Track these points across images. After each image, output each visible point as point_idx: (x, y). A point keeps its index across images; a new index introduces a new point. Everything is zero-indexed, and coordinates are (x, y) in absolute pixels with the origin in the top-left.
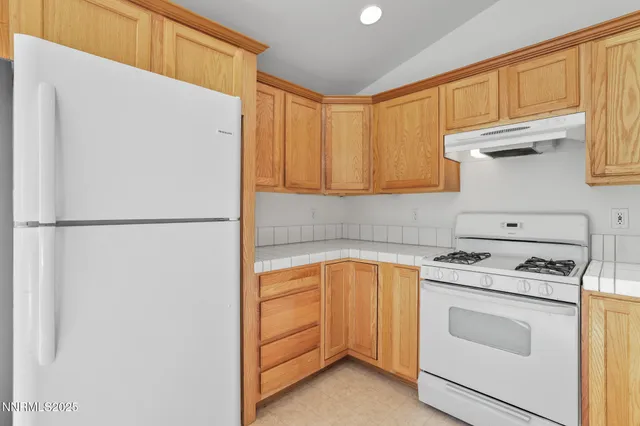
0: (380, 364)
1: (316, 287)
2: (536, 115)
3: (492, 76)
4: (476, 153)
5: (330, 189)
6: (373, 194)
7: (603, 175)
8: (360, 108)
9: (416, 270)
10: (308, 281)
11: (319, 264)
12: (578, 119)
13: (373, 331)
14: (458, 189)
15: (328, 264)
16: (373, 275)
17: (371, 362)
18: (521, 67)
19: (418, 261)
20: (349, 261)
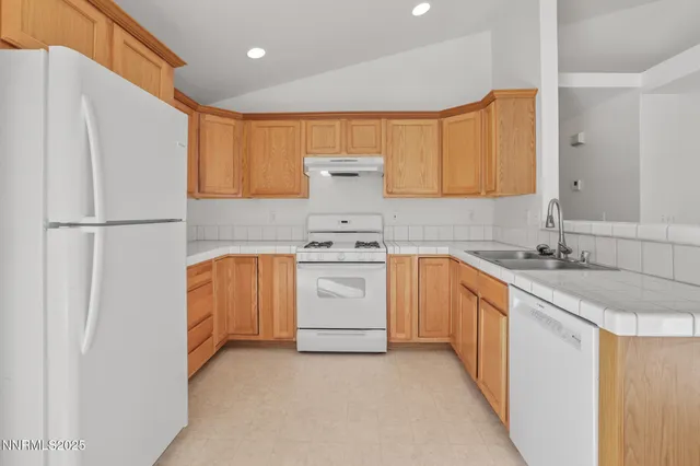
0: (261, 337)
1: (209, 282)
2: (360, 153)
3: (337, 123)
4: (325, 173)
5: (204, 192)
6: (242, 197)
7: (391, 193)
8: (232, 122)
9: (292, 257)
10: (205, 276)
11: (210, 261)
12: (380, 160)
13: (254, 311)
14: (308, 197)
15: (217, 260)
16: (254, 266)
17: (253, 338)
18: (354, 122)
19: (292, 250)
20: (228, 257)
